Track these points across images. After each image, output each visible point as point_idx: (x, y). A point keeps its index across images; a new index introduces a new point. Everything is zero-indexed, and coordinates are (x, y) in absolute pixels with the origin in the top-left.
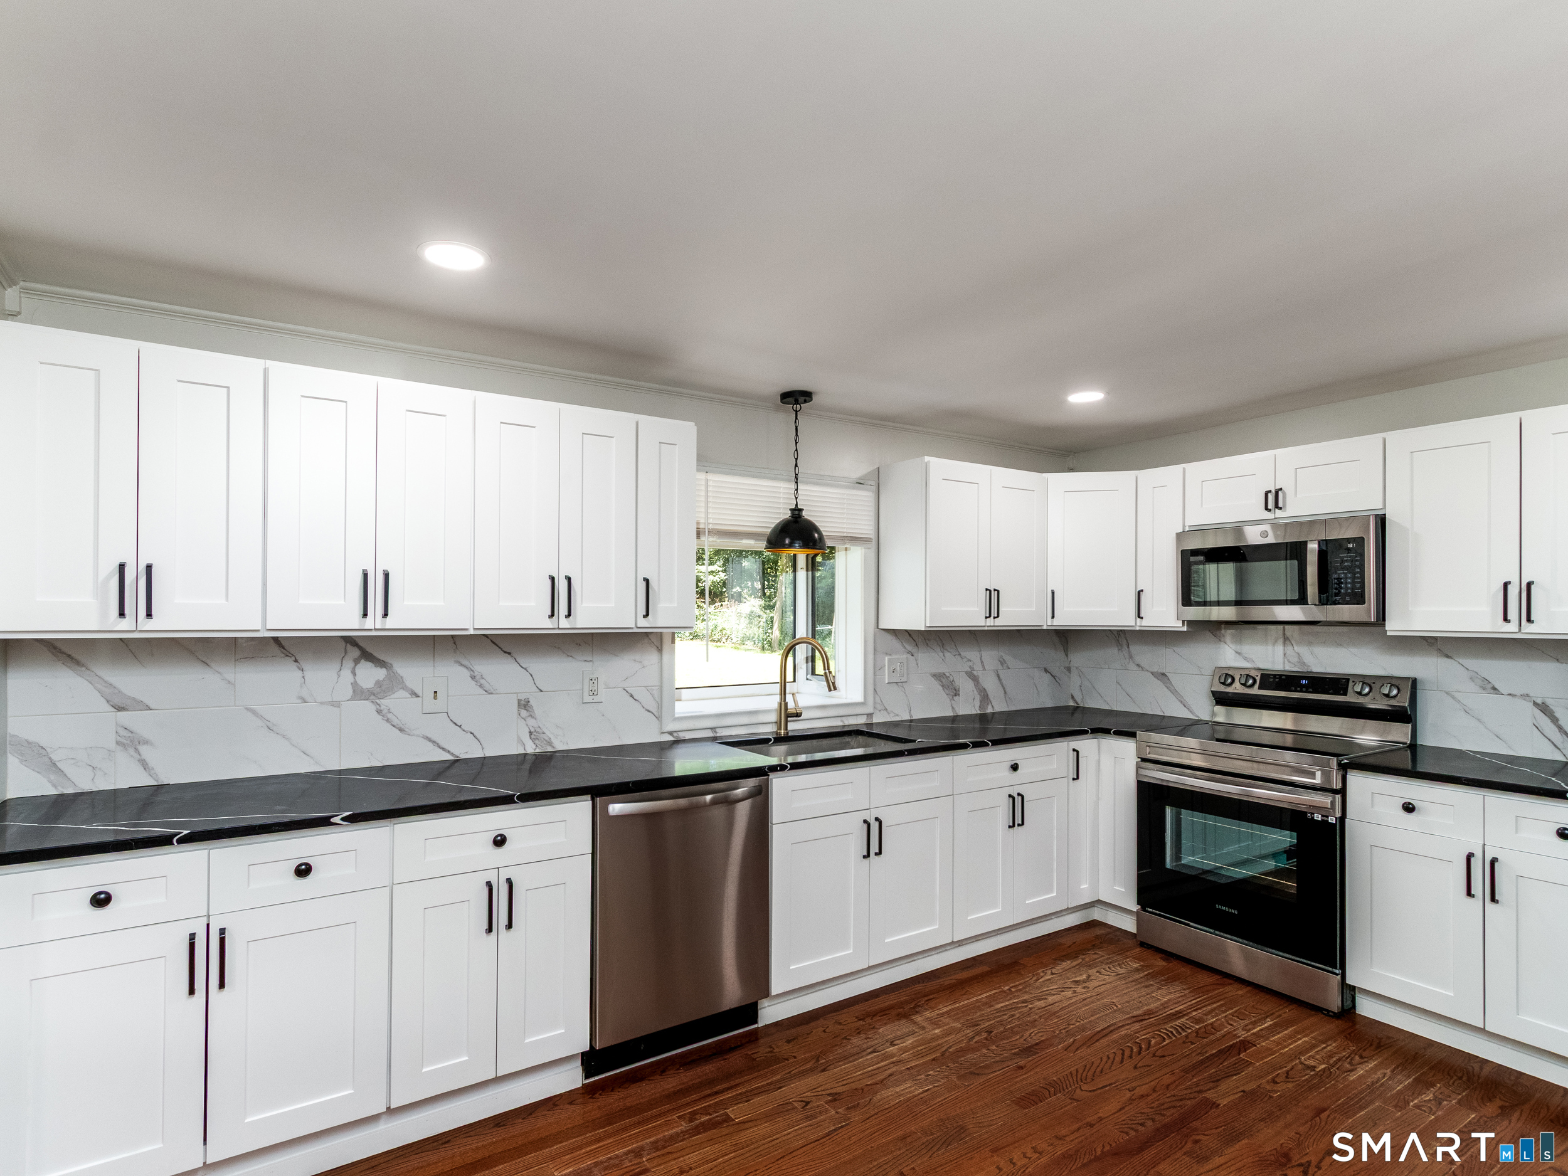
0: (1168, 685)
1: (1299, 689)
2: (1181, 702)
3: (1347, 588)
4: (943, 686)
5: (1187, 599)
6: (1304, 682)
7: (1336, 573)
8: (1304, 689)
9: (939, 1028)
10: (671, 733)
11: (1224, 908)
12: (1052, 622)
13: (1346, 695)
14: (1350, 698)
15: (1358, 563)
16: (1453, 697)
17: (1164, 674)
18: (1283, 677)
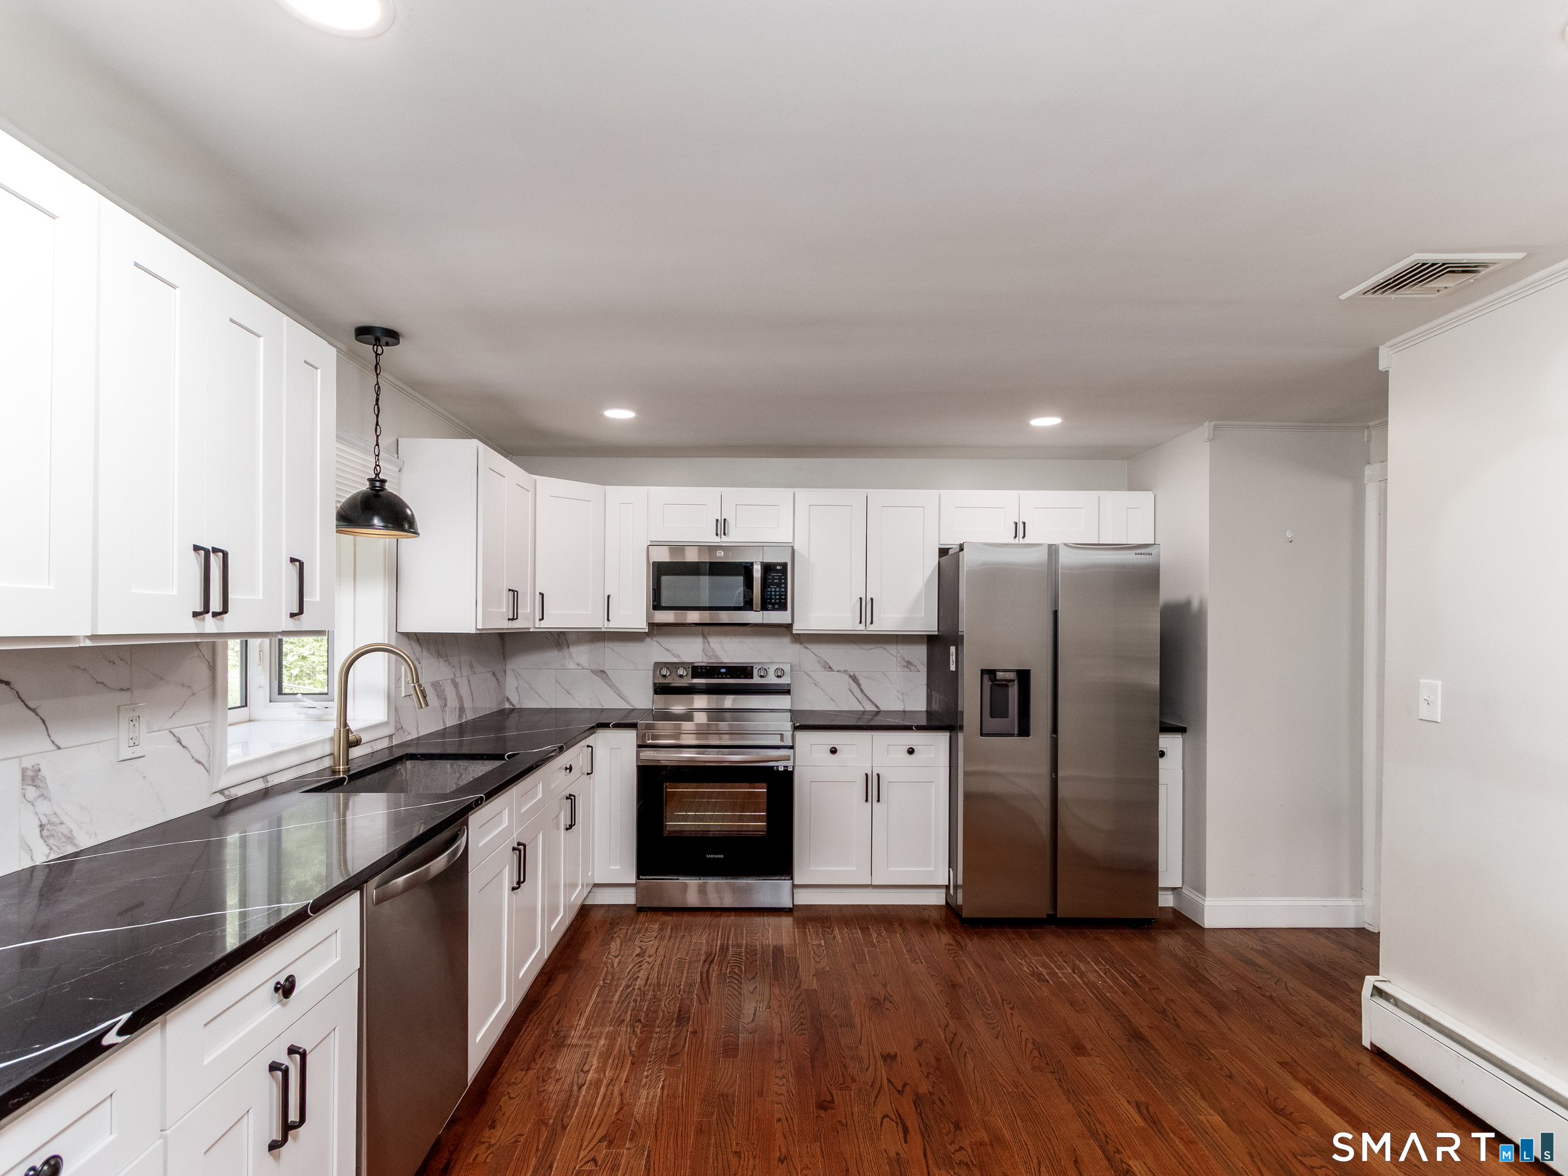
0: (607, 681)
1: (720, 676)
2: (619, 695)
3: (776, 599)
4: (438, 696)
5: (657, 604)
6: (723, 670)
7: (769, 587)
8: (724, 676)
9: (600, 1038)
10: (221, 792)
11: (712, 856)
12: (540, 624)
13: (753, 678)
14: (756, 680)
15: (783, 581)
16: (809, 675)
17: (603, 671)
18: (708, 668)
